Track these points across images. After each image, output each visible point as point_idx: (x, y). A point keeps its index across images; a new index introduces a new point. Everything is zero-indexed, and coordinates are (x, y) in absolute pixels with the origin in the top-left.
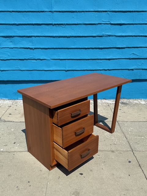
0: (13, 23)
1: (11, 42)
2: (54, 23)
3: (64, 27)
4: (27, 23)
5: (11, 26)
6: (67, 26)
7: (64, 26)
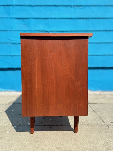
0: (29, 4)
1: (25, 25)
2: (72, 4)
3: (84, 9)
4: (44, 4)
5: (27, 7)
6: (86, 8)
7: (82, 8)
